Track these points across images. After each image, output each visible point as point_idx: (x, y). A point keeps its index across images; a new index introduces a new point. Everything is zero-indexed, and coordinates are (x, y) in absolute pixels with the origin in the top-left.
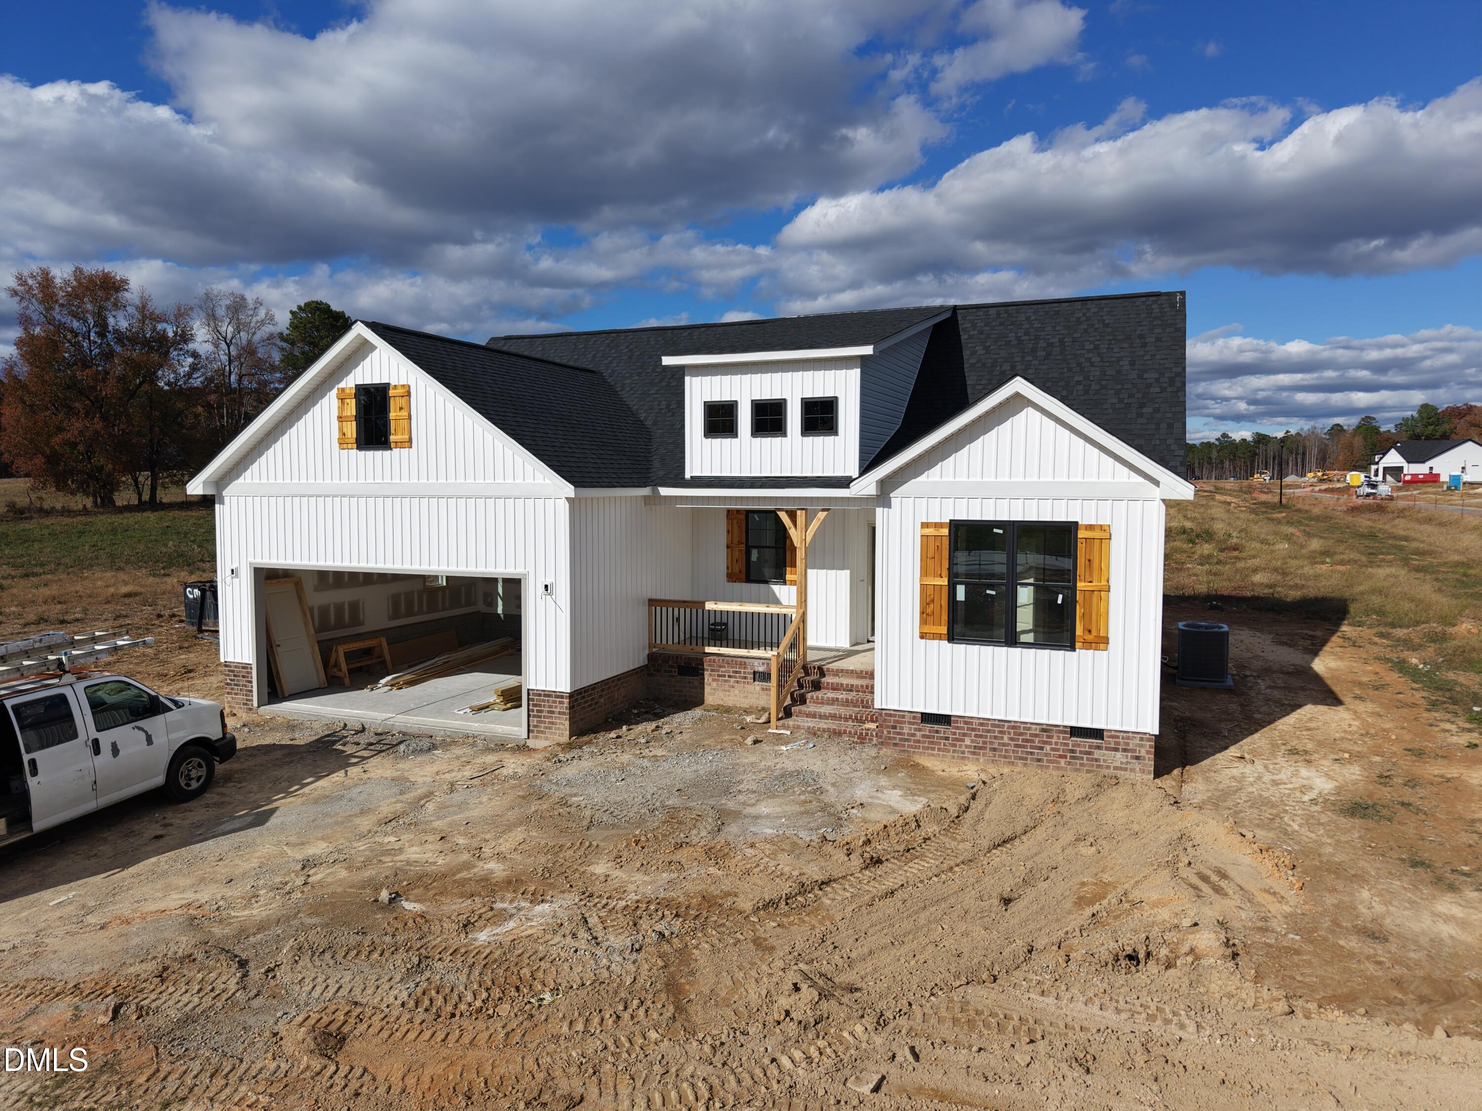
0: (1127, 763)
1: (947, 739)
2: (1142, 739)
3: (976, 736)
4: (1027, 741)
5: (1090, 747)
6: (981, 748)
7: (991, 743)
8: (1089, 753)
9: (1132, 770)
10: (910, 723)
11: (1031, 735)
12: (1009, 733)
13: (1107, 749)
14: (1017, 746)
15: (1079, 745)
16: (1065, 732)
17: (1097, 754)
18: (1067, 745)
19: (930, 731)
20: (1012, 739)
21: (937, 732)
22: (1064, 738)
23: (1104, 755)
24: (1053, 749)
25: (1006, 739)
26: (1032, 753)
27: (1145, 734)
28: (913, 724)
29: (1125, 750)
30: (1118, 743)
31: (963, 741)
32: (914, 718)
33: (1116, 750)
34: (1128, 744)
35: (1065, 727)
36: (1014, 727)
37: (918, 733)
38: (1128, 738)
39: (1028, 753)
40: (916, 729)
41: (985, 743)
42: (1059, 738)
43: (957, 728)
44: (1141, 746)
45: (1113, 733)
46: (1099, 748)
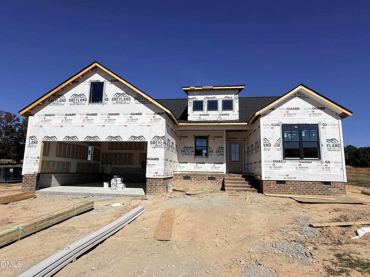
0: (338, 191)
1: (285, 188)
2: (342, 184)
4: (309, 187)
6: (295, 190)
7: (298, 188)
8: (327, 189)
9: (340, 193)
10: (273, 184)
11: (310, 185)
12: (303, 185)
13: (332, 187)
14: (306, 188)
15: (324, 187)
16: (320, 183)
17: (329, 189)
18: (320, 187)
19: (279, 186)
20: (304, 187)
21: (281, 186)
22: (320, 185)
23: (331, 189)
24: (316, 189)
25: (302, 187)
26: (310, 190)
27: (342, 182)
28: (274, 184)
29: (337, 188)
30: (335, 186)
31: (290, 188)
32: (274, 182)
33: (335, 188)
34: (338, 186)
36: (304, 183)
38: (338, 184)
40: (275, 186)
41: (296, 188)
42: (318, 185)
43: (288, 184)
44: (342, 186)
45: (333, 183)
46: (330, 187)
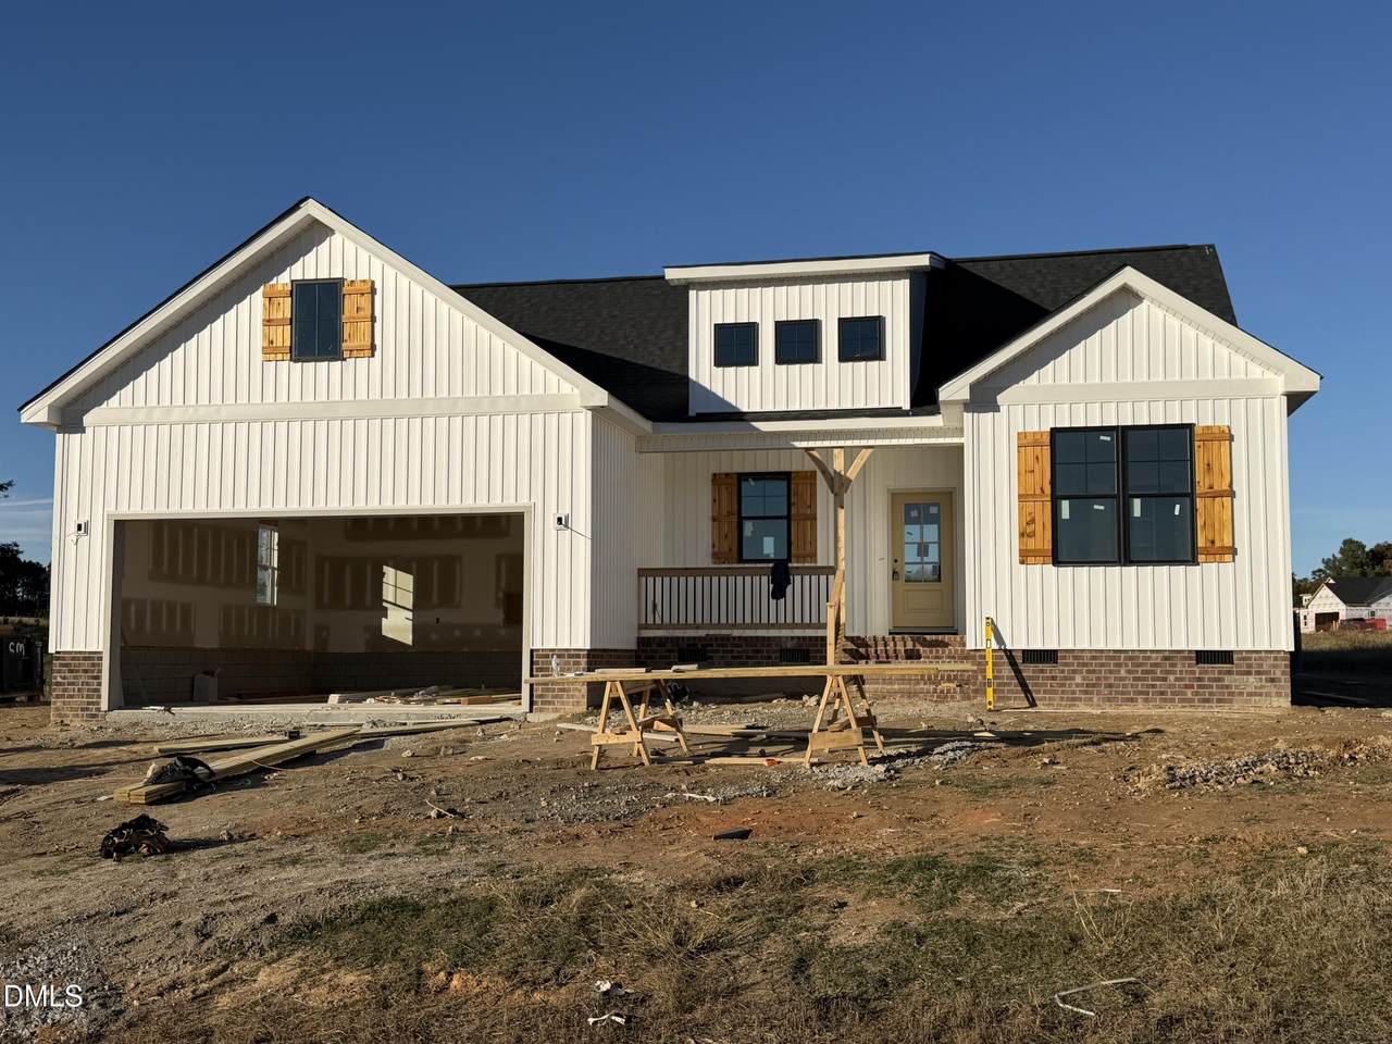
0: (1262, 687)
1: (1054, 678)
2: (1276, 659)
3: (1088, 672)
4: (1148, 672)
5: (1220, 672)
6: (1094, 685)
7: (1106, 678)
8: (1219, 680)
9: (1268, 694)
10: (1009, 664)
11: (1152, 665)
12: (1126, 665)
13: (1238, 673)
14: (1136, 679)
15: (1206, 672)
16: (1191, 659)
17: (1228, 680)
18: (1193, 672)
19: (1033, 672)
20: (1129, 672)
21: (1042, 671)
22: (1189, 665)
24: (1177, 679)
25: (1123, 673)
26: (1153, 686)
27: (1279, 652)
28: (1013, 665)
29: (1258, 673)
31: (1074, 679)
32: (1014, 657)
33: (1249, 673)
35: (1190, 651)
36: (1131, 658)
38: (1261, 658)
39: (1148, 686)
40: (1016, 671)
41: (1098, 679)
42: (1183, 665)
43: (1066, 665)
44: (1275, 666)
45: (1244, 655)
46: (1229, 673)
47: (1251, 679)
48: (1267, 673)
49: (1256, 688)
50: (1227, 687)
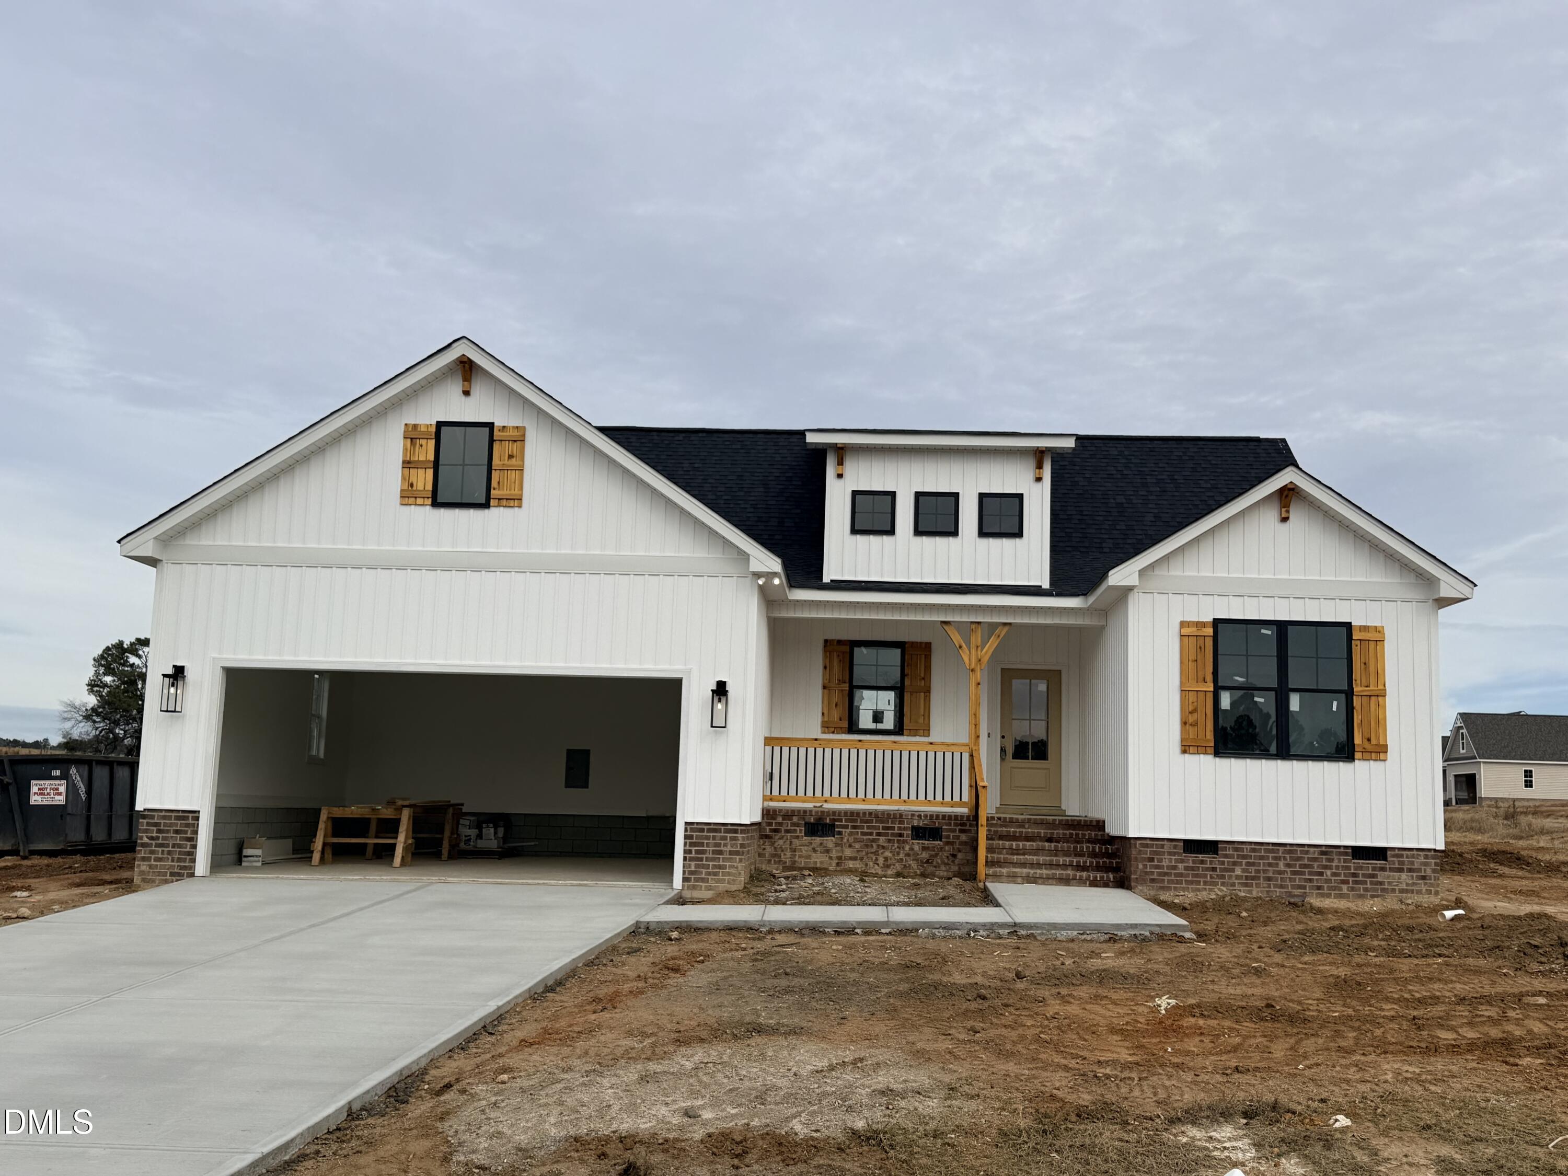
0: (1414, 884)
1: (1214, 869)
2: (1426, 857)
3: (1248, 864)
4: (1305, 866)
5: (1374, 869)
9: (1419, 892)
10: (1170, 854)
12: (1285, 859)
13: (1392, 870)
15: (1361, 868)
17: (1381, 876)
18: (1348, 868)
19: (1194, 862)
20: (1288, 865)
21: (1202, 862)
23: (1388, 877)
24: (1334, 874)
26: (1310, 880)
27: (1429, 850)
28: (1174, 854)
29: (1410, 870)
30: (1402, 863)
32: (1175, 847)
33: (1400, 870)
34: (1412, 863)
35: (1346, 847)
36: (1290, 852)
37: (1180, 865)
38: (1413, 856)
39: (1305, 880)
40: (1176, 861)
41: (1258, 871)
43: (1226, 856)
44: (1426, 864)
46: (1383, 869)
47: (1404, 876)
48: (1419, 870)
49: (1407, 885)
50: (1381, 883)
